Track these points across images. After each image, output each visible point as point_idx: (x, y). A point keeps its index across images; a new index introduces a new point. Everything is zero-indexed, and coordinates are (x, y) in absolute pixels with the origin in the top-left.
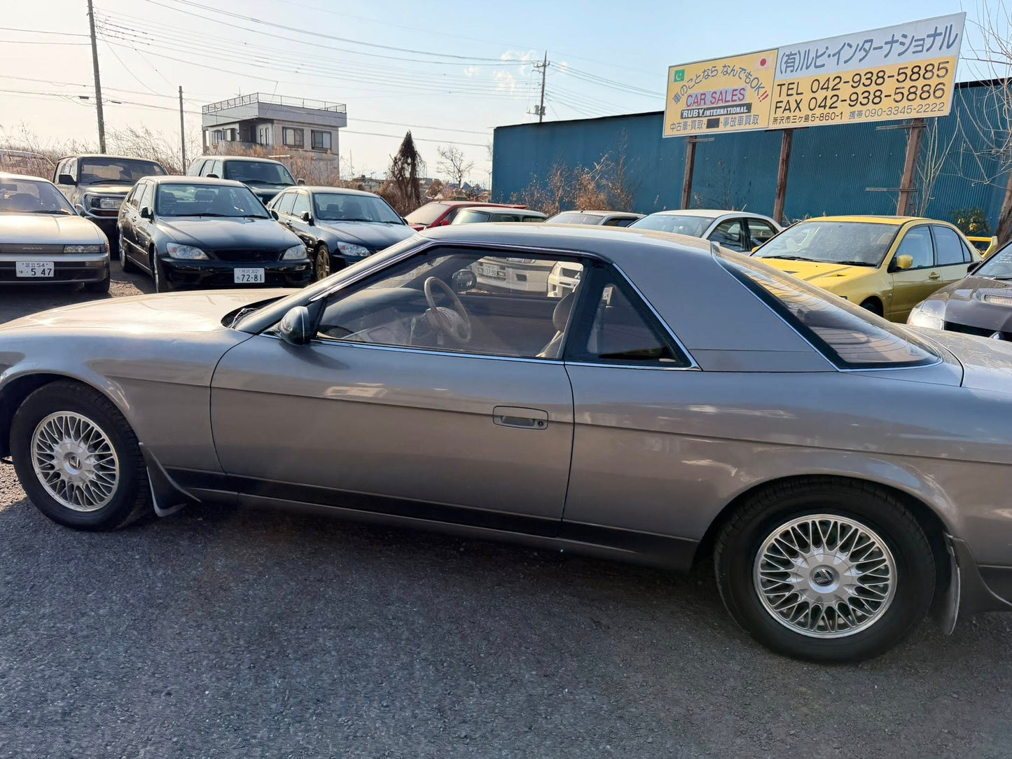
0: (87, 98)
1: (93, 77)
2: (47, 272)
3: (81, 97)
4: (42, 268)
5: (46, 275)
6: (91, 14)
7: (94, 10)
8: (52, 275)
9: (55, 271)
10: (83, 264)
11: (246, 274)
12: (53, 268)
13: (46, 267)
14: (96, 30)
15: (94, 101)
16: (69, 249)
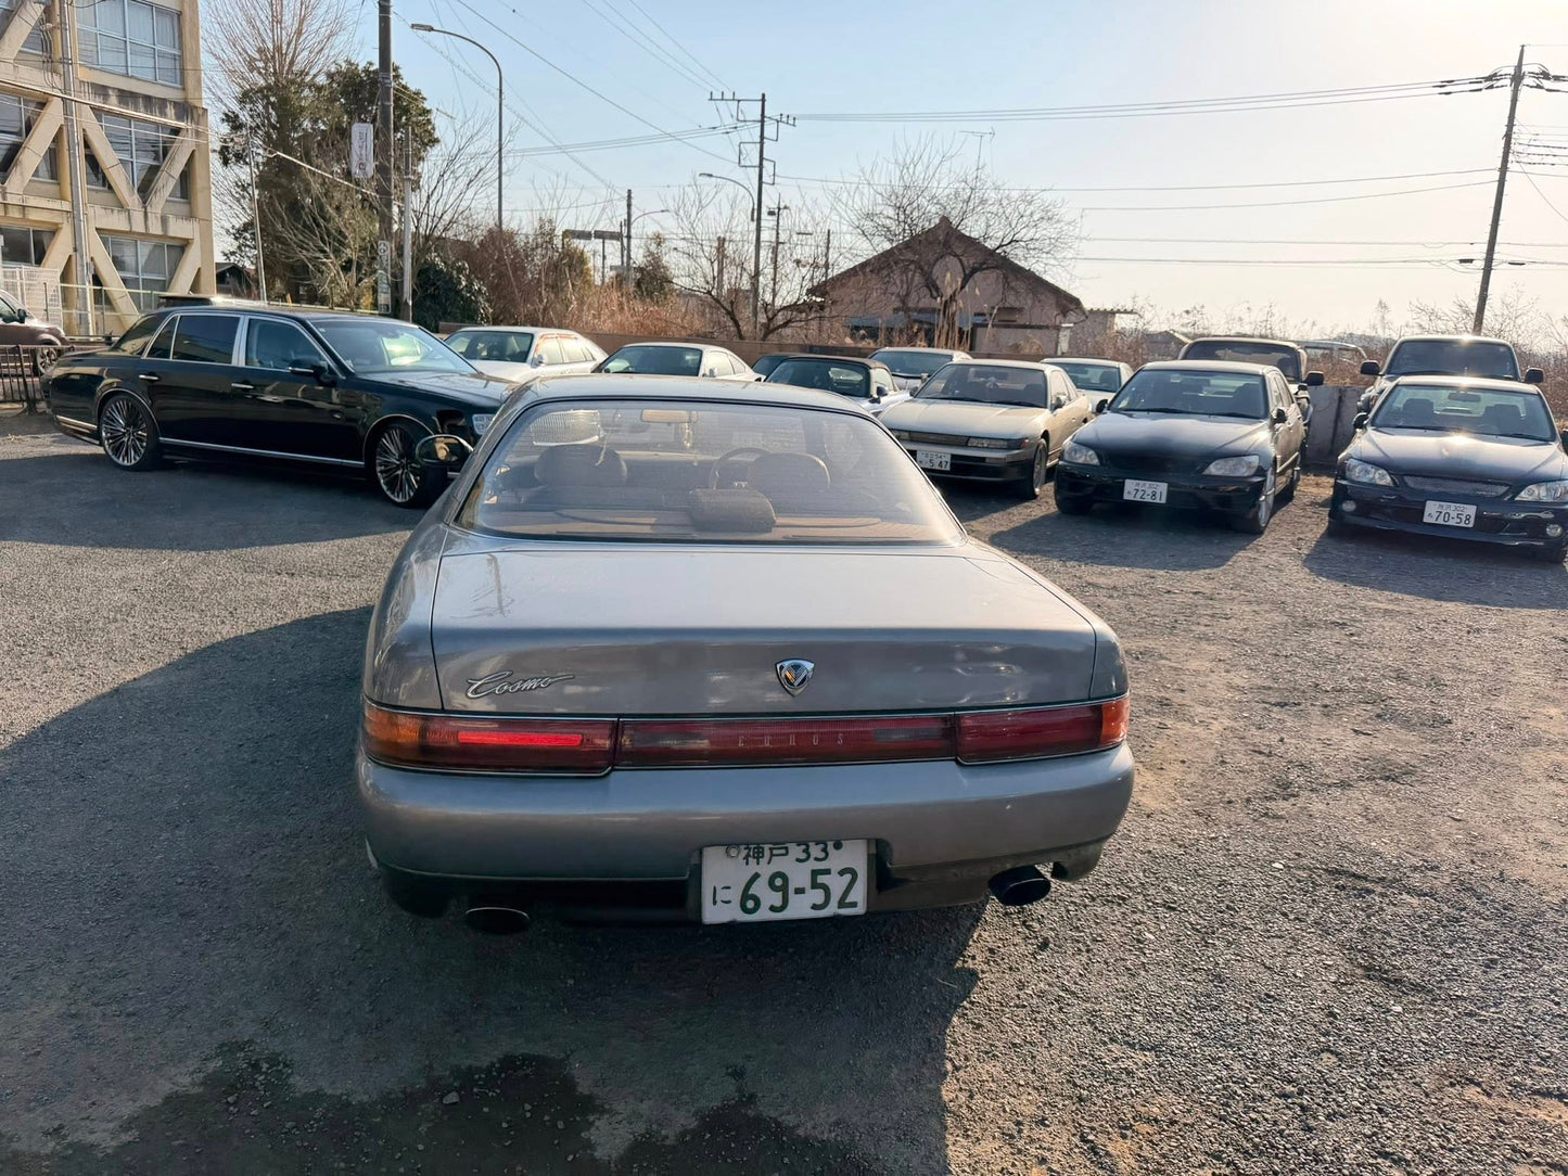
0: (1471, 261)
1: (1488, 229)
2: (944, 464)
3: (1462, 261)
4: (939, 460)
5: (943, 469)
6: (1508, 137)
7: (1515, 129)
8: (948, 468)
9: (952, 465)
10: (983, 459)
11: (1140, 488)
12: (949, 461)
13: (944, 459)
14: (1511, 158)
15: (1481, 264)
16: (974, 442)
